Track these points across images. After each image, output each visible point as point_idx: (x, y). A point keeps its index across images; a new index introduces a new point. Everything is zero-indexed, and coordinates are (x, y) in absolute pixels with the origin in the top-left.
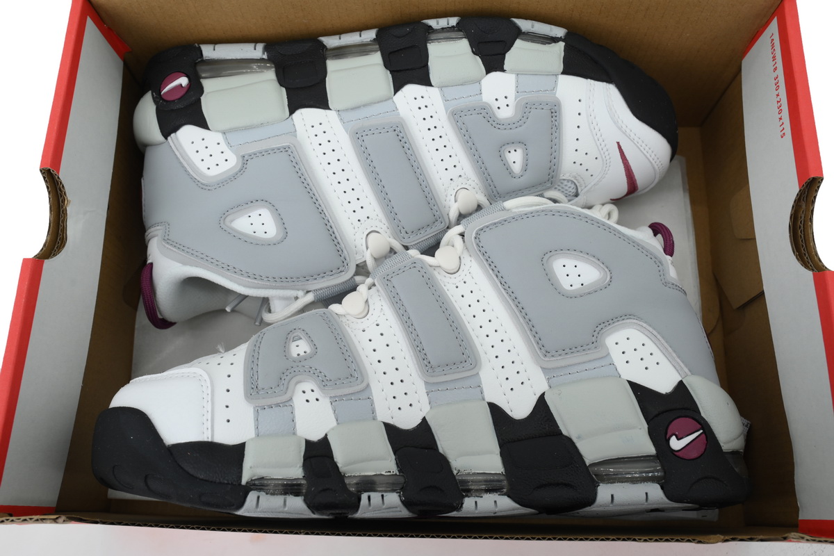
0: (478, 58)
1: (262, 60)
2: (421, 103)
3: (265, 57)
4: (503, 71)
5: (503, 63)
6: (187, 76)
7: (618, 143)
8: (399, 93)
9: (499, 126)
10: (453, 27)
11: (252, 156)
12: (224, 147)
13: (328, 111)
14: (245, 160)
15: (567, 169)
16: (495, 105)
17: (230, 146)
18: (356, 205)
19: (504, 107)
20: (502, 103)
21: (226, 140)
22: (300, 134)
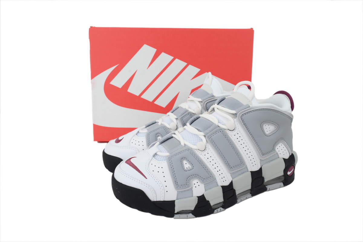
0: (207, 200)
1: (267, 185)
2: (224, 179)
3: (266, 186)
4: (197, 197)
5: (198, 200)
6: (288, 175)
7: (146, 178)
8: (230, 181)
9: (196, 176)
10: (215, 209)
11: (271, 151)
12: (279, 153)
13: (251, 171)
14: (273, 149)
15: (165, 165)
16: (199, 183)
17: (277, 153)
18: (240, 139)
19: (196, 183)
20: (197, 185)
21: (278, 155)
22: (259, 161)
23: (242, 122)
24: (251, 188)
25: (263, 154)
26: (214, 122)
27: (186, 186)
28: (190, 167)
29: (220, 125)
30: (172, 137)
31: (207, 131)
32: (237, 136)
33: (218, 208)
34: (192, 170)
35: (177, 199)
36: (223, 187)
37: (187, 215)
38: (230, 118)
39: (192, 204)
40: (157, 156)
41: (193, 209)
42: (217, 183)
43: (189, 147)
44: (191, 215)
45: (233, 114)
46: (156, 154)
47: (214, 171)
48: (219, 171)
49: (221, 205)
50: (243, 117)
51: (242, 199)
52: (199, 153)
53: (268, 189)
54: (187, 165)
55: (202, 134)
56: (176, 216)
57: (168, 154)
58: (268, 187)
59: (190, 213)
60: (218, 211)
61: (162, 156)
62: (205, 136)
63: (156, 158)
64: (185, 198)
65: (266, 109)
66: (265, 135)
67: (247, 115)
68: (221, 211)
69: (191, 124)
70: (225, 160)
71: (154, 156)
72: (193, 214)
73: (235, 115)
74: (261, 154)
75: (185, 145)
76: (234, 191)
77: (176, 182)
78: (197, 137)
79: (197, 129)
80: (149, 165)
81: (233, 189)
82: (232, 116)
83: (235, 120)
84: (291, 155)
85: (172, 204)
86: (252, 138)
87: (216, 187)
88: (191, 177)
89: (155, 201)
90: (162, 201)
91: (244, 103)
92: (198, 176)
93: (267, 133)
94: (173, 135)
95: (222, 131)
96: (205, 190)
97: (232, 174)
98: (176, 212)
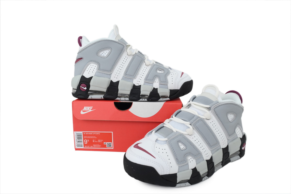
0: (198, 171)
2: (207, 155)
4: (192, 169)
5: (193, 171)
6: (242, 150)
7: (155, 158)
8: (211, 156)
10: (203, 178)
11: (234, 133)
13: (222, 148)
14: (234, 131)
15: (166, 147)
16: (192, 159)
17: (237, 135)
18: (214, 125)
19: (190, 159)
20: (191, 160)
21: (237, 136)
22: (227, 140)
23: (215, 113)
24: (223, 160)
25: (230, 135)
26: (195, 114)
27: (185, 162)
28: (184, 148)
29: (200, 116)
30: (163, 127)
31: (192, 121)
32: (212, 123)
33: (205, 177)
34: (186, 150)
35: (178, 172)
36: (207, 161)
37: (185, 183)
38: (206, 110)
39: (188, 175)
40: (158, 141)
41: (189, 178)
42: (203, 158)
43: (181, 133)
44: (188, 184)
45: (207, 108)
46: (157, 140)
47: (201, 150)
48: (203, 149)
49: (206, 174)
50: (216, 110)
51: (217, 169)
52: (188, 137)
53: (231, 161)
54: (182, 147)
55: (188, 123)
56: (178, 185)
57: (166, 139)
58: (231, 159)
59: (187, 182)
60: (205, 179)
61: (162, 141)
62: (191, 124)
63: (158, 142)
64: (184, 171)
65: (229, 103)
66: (229, 121)
67: (218, 108)
68: (206, 179)
69: (175, 116)
70: (207, 141)
71: (156, 141)
72: (189, 183)
73: (209, 109)
74: (228, 135)
75: (177, 132)
76: (213, 163)
77: (177, 160)
78: (184, 125)
79: (183, 120)
80: (154, 148)
81: (212, 162)
82: (207, 109)
83: (210, 111)
84: (243, 135)
85: (174, 176)
86: (222, 124)
87: (203, 161)
88: (186, 155)
89: (162, 175)
90: (168, 175)
91: (214, 100)
92: (191, 154)
93: (230, 120)
94: (164, 125)
95: (202, 120)
96: (197, 164)
97: (212, 151)
98: (178, 182)
